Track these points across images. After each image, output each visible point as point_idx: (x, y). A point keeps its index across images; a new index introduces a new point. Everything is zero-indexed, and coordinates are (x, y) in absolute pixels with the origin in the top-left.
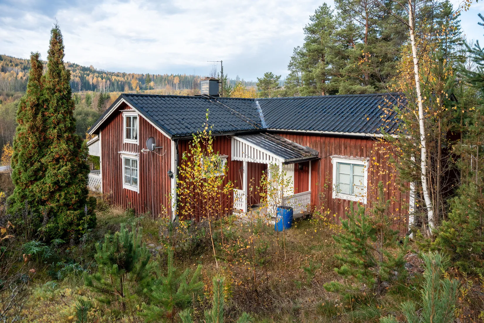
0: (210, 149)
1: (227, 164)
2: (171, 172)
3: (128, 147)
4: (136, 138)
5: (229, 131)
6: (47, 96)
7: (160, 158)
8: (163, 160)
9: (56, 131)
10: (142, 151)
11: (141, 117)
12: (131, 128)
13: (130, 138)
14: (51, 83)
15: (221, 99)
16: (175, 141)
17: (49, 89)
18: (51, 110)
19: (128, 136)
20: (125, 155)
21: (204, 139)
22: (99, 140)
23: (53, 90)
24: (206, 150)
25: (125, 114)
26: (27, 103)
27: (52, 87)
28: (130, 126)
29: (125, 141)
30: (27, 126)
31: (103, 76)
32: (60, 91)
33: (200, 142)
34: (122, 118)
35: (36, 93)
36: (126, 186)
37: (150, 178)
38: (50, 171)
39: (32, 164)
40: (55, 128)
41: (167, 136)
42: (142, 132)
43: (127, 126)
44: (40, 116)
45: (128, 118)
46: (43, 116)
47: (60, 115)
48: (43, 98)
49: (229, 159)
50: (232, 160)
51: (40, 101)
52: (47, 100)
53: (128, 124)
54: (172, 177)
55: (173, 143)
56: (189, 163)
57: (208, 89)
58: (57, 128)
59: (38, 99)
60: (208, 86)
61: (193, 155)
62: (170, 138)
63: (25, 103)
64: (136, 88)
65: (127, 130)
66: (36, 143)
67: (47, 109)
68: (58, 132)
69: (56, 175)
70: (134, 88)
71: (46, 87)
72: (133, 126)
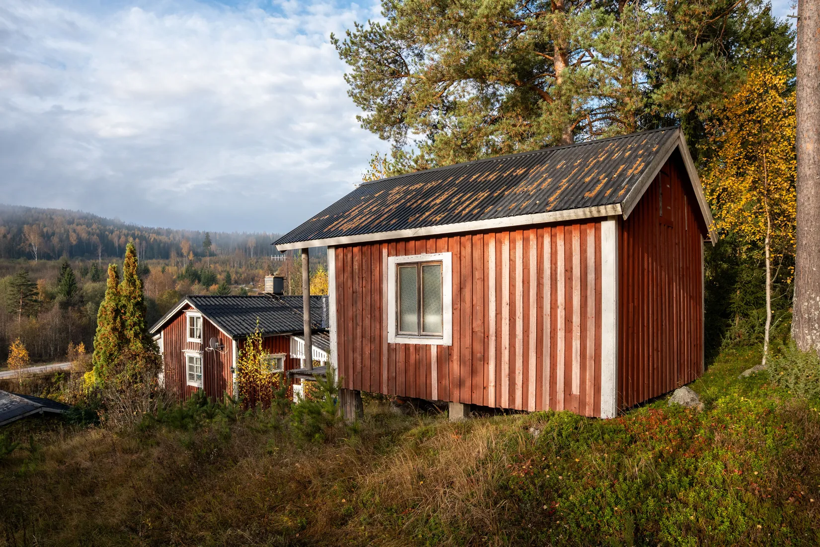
0: (260, 348)
1: (286, 362)
2: (232, 368)
3: (191, 346)
4: (200, 337)
5: (287, 331)
6: (124, 302)
7: (223, 355)
8: (226, 358)
9: (132, 332)
10: (206, 349)
11: (204, 319)
12: (195, 327)
13: (194, 337)
14: (128, 291)
15: (284, 297)
16: (236, 340)
17: (126, 296)
18: (128, 314)
19: (192, 335)
20: (189, 353)
21: (256, 340)
22: (160, 338)
23: (130, 297)
24: (257, 348)
25: (189, 314)
26: (107, 308)
27: (128, 295)
28: (194, 326)
29: (189, 339)
30: (109, 328)
31: (136, 235)
32: (135, 298)
33: (253, 342)
34: (185, 317)
35: (115, 300)
36: (190, 383)
37: (214, 374)
38: (129, 366)
39: (113, 361)
40: (131, 329)
41: (228, 336)
42: (206, 332)
43: (191, 326)
44: (119, 319)
45: (192, 319)
46: (121, 318)
47: (136, 318)
48: (121, 304)
49: (288, 356)
50: (291, 357)
51: (119, 307)
52: (124, 306)
53: (192, 324)
54: (233, 372)
55: (234, 342)
56: (244, 358)
57: (272, 287)
58: (133, 330)
59: (117, 305)
60: (272, 284)
61: (247, 353)
62: (231, 338)
63: (105, 308)
64: (189, 254)
65: (191, 329)
66: (116, 343)
67: (125, 313)
68: (134, 333)
69: (134, 369)
70: (185, 254)
71: (124, 295)
72: (197, 326)
